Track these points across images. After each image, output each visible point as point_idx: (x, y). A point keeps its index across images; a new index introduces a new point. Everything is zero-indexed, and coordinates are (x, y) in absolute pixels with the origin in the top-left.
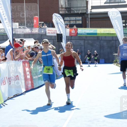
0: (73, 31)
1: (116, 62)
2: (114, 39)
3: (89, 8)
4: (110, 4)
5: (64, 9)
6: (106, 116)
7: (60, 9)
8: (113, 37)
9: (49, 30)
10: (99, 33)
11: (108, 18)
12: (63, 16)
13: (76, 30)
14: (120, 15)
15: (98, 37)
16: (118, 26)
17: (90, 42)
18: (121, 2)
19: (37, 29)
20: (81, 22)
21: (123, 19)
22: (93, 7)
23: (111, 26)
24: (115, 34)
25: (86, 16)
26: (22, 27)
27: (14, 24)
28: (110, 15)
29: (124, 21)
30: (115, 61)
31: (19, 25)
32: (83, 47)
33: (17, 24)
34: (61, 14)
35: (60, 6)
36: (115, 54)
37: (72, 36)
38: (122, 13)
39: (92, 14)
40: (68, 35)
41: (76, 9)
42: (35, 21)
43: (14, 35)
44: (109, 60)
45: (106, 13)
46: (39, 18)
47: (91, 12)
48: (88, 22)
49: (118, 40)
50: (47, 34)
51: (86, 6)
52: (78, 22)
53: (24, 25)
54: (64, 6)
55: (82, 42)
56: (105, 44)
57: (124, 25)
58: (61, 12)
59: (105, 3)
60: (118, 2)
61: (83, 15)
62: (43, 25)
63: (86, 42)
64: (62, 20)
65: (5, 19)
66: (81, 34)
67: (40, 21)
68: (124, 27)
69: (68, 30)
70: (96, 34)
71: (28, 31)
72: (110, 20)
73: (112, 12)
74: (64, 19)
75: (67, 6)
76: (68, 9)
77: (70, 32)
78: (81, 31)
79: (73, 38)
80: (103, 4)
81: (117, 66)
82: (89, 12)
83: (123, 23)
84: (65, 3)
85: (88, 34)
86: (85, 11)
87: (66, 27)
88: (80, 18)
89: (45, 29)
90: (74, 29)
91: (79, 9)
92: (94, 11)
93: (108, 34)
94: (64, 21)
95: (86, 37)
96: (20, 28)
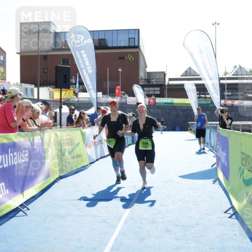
0: (152, 101)
1: (191, 130)
2: (189, 108)
3: (167, 80)
4: (186, 77)
5: (143, 81)
6: (180, 177)
7: (140, 81)
8: (188, 107)
9: (129, 99)
10: (175, 103)
11: (184, 89)
12: (143, 87)
13: (154, 100)
14: (195, 87)
15: (174, 106)
16: (193, 97)
17: (167, 111)
18: (195, 76)
19: (119, 98)
20: (159, 93)
21: (197, 91)
22: (170, 80)
23: (186, 96)
24: (190, 104)
25: (164, 87)
26: (105, 96)
27: (98, 93)
28: (186, 88)
29: (198, 92)
30: (189, 129)
31: (103, 95)
32: (160, 115)
33: (101, 93)
34: (141, 86)
35: (140, 78)
36: (190, 123)
37: (150, 105)
38: (196, 85)
39: (169, 85)
40: (147, 104)
41: (154, 80)
42: (117, 91)
43: (98, 104)
44: (184, 128)
45: (183, 85)
46: (121, 88)
47: (168, 83)
48: (166, 93)
49: (192, 110)
50: (128, 103)
51: (163, 77)
52: (156, 93)
53: (107, 94)
54: (144, 78)
55: (160, 111)
56: (181, 113)
57: (198, 96)
58: (141, 83)
59: (181, 76)
60: (193, 76)
61: (162, 86)
62: (124, 94)
63: (164, 110)
64: (142, 91)
65: (91, 89)
66: (159, 103)
67: (122, 91)
68: (198, 97)
69: (147, 99)
70: (173, 103)
71: (110, 99)
72: (185, 91)
73: (188, 84)
74: (143, 89)
75: (147, 78)
76: (148, 80)
77: (149, 102)
78: (159, 100)
79: (151, 106)
80: (179, 77)
81: (192, 134)
82: (166, 83)
83: (198, 94)
84: (145, 75)
85: (165, 103)
86: (162, 83)
87: (145, 97)
88: (159, 89)
89: (126, 98)
90: (153, 99)
91: (158, 80)
92: (171, 82)
93: (184, 104)
94: (144, 91)
95: (164, 106)
96: (103, 97)
